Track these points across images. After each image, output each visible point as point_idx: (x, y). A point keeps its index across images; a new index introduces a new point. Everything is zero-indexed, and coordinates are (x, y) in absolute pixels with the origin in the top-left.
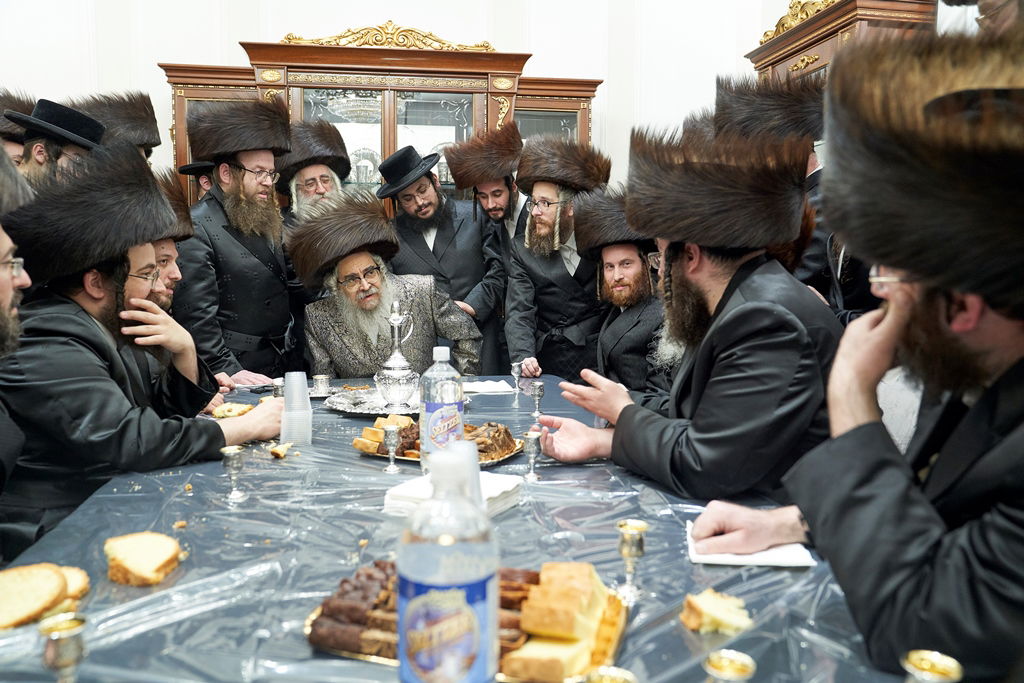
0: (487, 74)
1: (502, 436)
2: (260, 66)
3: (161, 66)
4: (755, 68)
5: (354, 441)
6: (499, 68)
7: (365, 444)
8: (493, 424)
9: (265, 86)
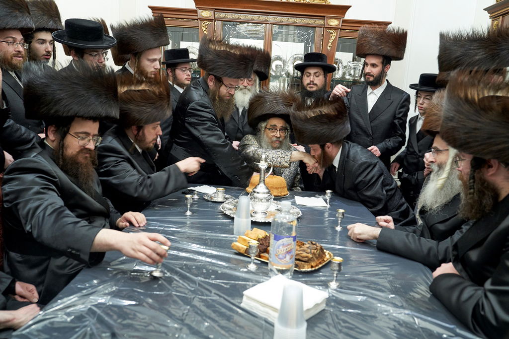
0: (324, 17)
1: (318, 252)
2: (200, 9)
3: (149, 7)
4: (490, 17)
5: (232, 244)
6: (332, 14)
7: (238, 247)
8: (314, 242)
9: (202, 20)
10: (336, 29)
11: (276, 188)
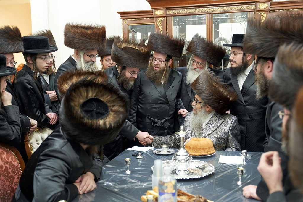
0: (255, 2)
2: (155, 9)
5: (141, 198)
9: (157, 17)
10: (265, 11)
11: (203, 149)
